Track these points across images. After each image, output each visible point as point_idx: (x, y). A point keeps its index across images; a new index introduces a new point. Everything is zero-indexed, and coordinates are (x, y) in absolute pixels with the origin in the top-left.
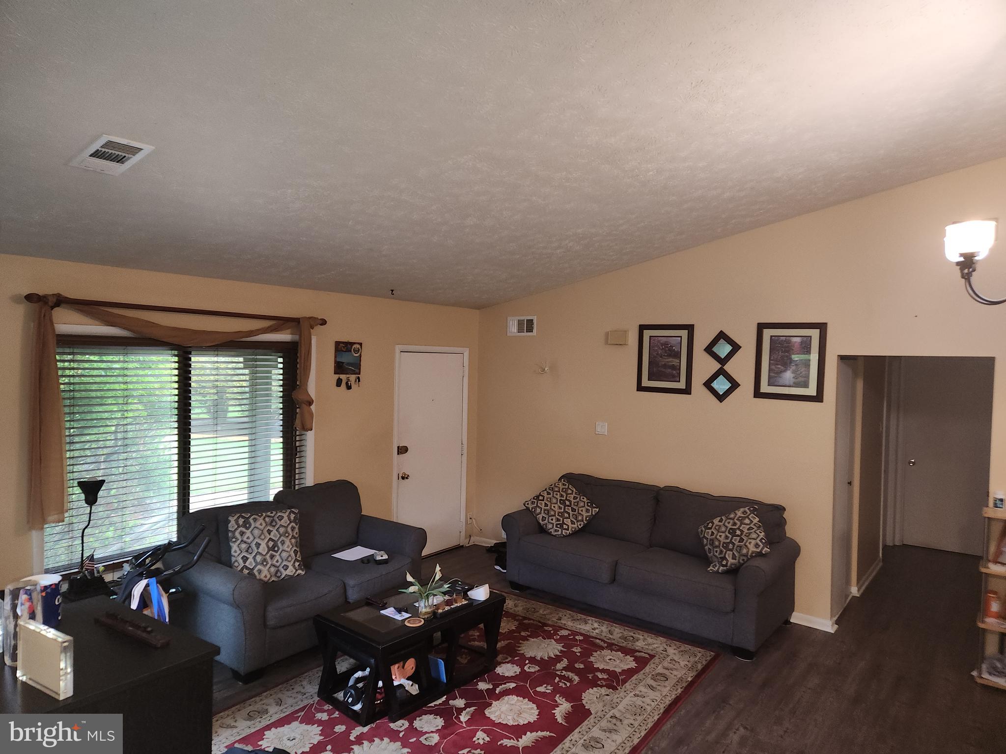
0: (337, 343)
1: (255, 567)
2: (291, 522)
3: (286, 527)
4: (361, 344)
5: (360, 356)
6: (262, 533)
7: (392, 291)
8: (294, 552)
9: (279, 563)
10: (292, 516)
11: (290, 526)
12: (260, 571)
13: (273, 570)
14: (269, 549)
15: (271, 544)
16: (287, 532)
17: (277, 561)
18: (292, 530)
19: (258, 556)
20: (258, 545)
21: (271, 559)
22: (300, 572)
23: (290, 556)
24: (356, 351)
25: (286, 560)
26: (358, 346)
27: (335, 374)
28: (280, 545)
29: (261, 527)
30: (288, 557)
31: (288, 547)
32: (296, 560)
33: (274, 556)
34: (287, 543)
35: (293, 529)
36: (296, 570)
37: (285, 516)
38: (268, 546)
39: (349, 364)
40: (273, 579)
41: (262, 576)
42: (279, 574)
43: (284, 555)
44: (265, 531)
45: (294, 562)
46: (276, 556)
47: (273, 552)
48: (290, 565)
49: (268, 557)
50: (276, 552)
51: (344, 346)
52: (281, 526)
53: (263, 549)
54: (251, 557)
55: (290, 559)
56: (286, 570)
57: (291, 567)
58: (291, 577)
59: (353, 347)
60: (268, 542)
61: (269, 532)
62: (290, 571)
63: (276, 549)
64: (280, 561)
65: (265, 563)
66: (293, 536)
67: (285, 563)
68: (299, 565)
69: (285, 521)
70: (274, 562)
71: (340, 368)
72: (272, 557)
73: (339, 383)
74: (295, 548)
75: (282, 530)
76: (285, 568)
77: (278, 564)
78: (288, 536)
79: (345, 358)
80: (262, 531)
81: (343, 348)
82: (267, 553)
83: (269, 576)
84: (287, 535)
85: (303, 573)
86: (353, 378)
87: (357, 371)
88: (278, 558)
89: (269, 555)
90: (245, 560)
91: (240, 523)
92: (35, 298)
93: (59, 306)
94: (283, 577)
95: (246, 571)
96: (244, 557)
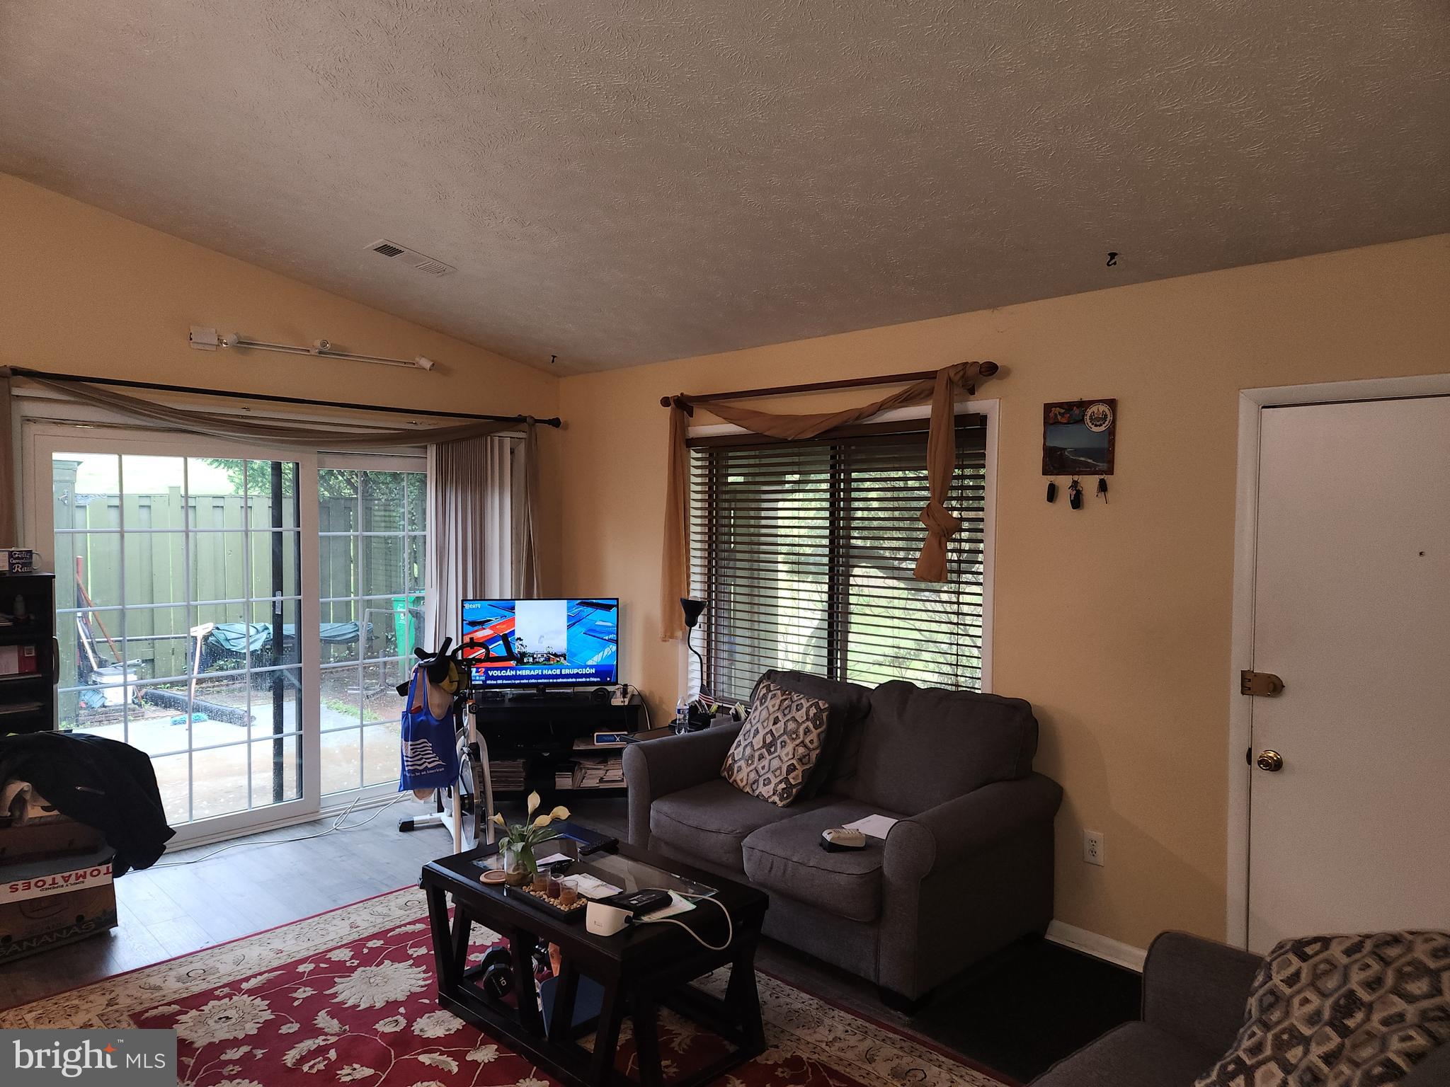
0: (1048, 408)
1: (739, 760)
2: (807, 719)
3: (799, 724)
4: (1112, 403)
5: (1112, 432)
6: (768, 718)
7: (1113, 255)
8: (788, 766)
9: (765, 771)
10: (813, 711)
11: (804, 726)
12: (740, 769)
13: (753, 776)
14: (765, 745)
15: (769, 739)
16: (796, 732)
17: (763, 768)
18: (805, 734)
19: (749, 747)
20: (757, 732)
21: (759, 760)
22: (776, 798)
23: (780, 768)
24: (1098, 419)
25: (772, 772)
26: (1103, 408)
27: (1043, 474)
28: (779, 745)
30: (777, 769)
31: (786, 753)
32: (786, 780)
33: (763, 757)
34: (789, 748)
35: (807, 731)
36: (774, 794)
37: (806, 705)
38: (764, 741)
39: (1077, 451)
40: (748, 789)
41: (738, 779)
42: (755, 787)
43: (776, 763)
44: (772, 718)
45: (781, 782)
46: (766, 759)
47: (765, 752)
48: (774, 781)
49: (757, 754)
50: (770, 753)
51: (1063, 411)
52: (794, 719)
53: (758, 742)
54: (743, 744)
55: (778, 773)
56: (764, 785)
57: (772, 786)
58: (766, 800)
59: (1089, 412)
60: (767, 733)
61: (776, 721)
62: (766, 791)
63: (772, 750)
64: (766, 768)
66: (803, 742)
67: (770, 775)
68: (783, 789)
69: (800, 716)
70: (760, 767)
71: (1055, 461)
72: (761, 757)
73: (1052, 494)
74: (794, 761)
75: (791, 726)
76: (766, 782)
77: (762, 772)
78: (793, 739)
79: (1068, 440)
80: (770, 715)
81: (1059, 417)
82: (758, 749)
83: (745, 782)
84: (794, 736)
85: (780, 804)
86: (1089, 483)
87: (1102, 466)
88: (765, 762)
89: (759, 752)
90: (739, 745)
91: (761, 694)
92: (665, 402)
93: (692, 407)
94: (757, 792)
95: (730, 761)
96: (740, 741)
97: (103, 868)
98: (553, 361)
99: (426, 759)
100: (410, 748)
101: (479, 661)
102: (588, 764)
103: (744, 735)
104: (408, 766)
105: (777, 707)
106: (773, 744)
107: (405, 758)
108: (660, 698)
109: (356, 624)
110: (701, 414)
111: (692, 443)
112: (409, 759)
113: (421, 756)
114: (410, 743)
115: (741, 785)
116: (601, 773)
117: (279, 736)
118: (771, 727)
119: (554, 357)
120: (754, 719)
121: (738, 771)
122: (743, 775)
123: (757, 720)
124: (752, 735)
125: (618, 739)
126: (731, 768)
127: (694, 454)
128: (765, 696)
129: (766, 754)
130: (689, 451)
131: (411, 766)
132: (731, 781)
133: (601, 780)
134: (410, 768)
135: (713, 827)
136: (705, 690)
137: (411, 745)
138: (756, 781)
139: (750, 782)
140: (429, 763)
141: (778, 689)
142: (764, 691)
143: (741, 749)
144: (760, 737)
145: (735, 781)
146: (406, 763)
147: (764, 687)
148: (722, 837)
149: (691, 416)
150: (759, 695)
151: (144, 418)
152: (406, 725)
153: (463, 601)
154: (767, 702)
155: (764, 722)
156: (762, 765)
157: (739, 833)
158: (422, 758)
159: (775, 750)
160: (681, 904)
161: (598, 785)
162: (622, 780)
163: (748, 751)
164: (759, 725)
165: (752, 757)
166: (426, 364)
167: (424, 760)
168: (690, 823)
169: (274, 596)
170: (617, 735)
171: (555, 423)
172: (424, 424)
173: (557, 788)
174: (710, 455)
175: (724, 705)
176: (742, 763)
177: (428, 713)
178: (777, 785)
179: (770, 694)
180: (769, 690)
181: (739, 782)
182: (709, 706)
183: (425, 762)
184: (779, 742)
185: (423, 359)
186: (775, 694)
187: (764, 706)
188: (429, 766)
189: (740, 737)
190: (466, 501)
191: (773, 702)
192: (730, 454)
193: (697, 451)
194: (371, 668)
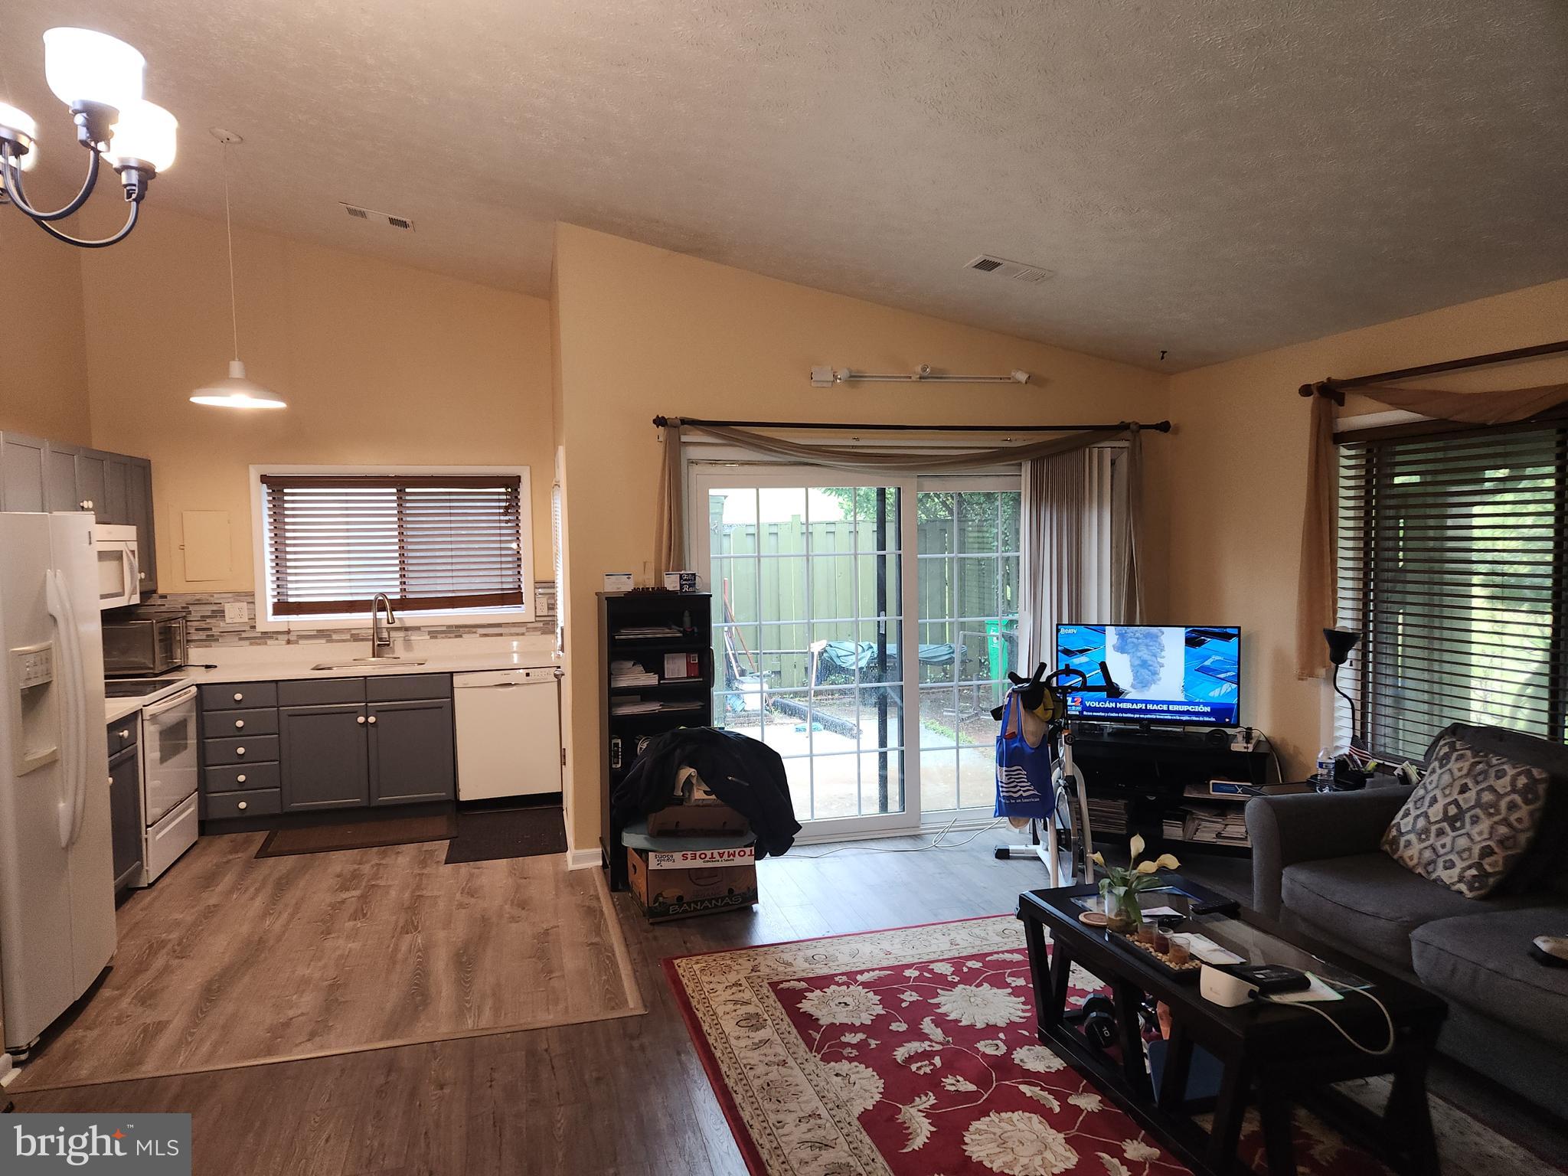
1: (1408, 832)
2: (1513, 791)
3: (1500, 796)
6: (1451, 785)
8: (1483, 848)
9: (1445, 850)
10: (1522, 780)
11: (1508, 799)
12: (1408, 844)
13: (1428, 855)
14: (1446, 818)
15: (1453, 811)
16: (1495, 806)
17: (1443, 846)
18: (1510, 809)
19: (1422, 819)
20: (1434, 800)
21: (1437, 836)
22: (1463, 887)
23: (1469, 849)
25: (1457, 853)
28: (1468, 820)
29: (1457, 774)
30: (1464, 850)
31: (1480, 832)
33: (1443, 833)
34: (1484, 825)
35: (1513, 806)
36: (1460, 881)
37: (1511, 772)
38: (1445, 812)
40: (1420, 870)
42: (1430, 868)
43: (1463, 842)
44: (1457, 785)
45: (1470, 867)
46: (1448, 835)
47: (1447, 826)
48: (1460, 865)
49: (1434, 828)
50: (1454, 829)
52: (1492, 789)
53: (1436, 813)
54: (1414, 813)
55: (1465, 855)
56: (1446, 868)
57: (1456, 871)
58: (1447, 887)
60: (1450, 804)
61: (1464, 789)
62: (1448, 876)
63: (1458, 824)
64: (1448, 848)
65: (1423, 836)
66: (1505, 819)
67: (1454, 857)
68: (1474, 876)
69: (1502, 786)
70: (1438, 844)
72: (1441, 833)
74: (1491, 843)
75: (1488, 797)
76: (1447, 865)
77: (1442, 851)
78: (1490, 814)
80: (1454, 780)
82: (1437, 822)
83: (1415, 861)
84: (1492, 811)
85: (1469, 895)
88: (1447, 840)
89: (1438, 826)
90: (1407, 814)
91: (1441, 753)
92: (1306, 391)
93: (1344, 394)
94: (1434, 876)
95: (1394, 832)
96: (1408, 809)
97: (747, 850)
98: (1162, 358)
99: (1021, 787)
100: (1004, 773)
101: (1074, 689)
102: (1202, 815)
103: (1416, 802)
104: (1003, 792)
105: (1465, 771)
106: (1459, 816)
107: (1000, 784)
108: (1295, 747)
109: (950, 647)
110: (1353, 400)
111: (1341, 438)
112: (1004, 785)
113: (1015, 784)
114: (1004, 769)
115: (1411, 864)
116: (1219, 827)
117: (883, 750)
118: (1455, 796)
119: (1164, 352)
120: (1430, 783)
121: (1406, 847)
122: (1413, 851)
123: (1434, 785)
124: (1427, 803)
125: (1240, 791)
126: (1395, 842)
127: (1344, 452)
128: (1447, 757)
129: (1448, 829)
130: (1338, 449)
131: (1007, 792)
132: (1395, 857)
133: (1219, 835)
134: (1005, 794)
135: (1370, 909)
136: (1358, 742)
137: (1006, 771)
138: (1434, 862)
139: (1424, 861)
140: (1024, 791)
141: (1467, 749)
142: (1446, 749)
143: (1410, 819)
144: (1439, 807)
145: (1401, 857)
146: (1001, 789)
147: (1445, 745)
148: (1382, 923)
149: (1341, 403)
150: (1438, 754)
151: (774, 454)
152: (1001, 750)
153: (1057, 625)
154: (1451, 764)
155: (1445, 788)
156: (1442, 842)
157: (1407, 921)
158: (1016, 786)
159: (1463, 827)
160: (1321, 990)
161: (1214, 840)
162: (1245, 839)
163: (1421, 823)
164: (1438, 793)
165: (1426, 831)
166: (1022, 377)
167: (1018, 788)
168: (1336, 899)
169: (879, 616)
170: (1240, 786)
171: (1164, 427)
172: (1018, 440)
173: (1164, 837)
174: (1369, 451)
175: (1386, 763)
176: (1412, 837)
177: (1022, 739)
178: (1464, 870)
179: (1455, 755)
180: (1453, 749)
181: (1408, 860)
182: (1364, 763)
183: (1020, 790)
184: (1468, 816)
185: (1020, 372)
186: (1462, 755)
187: (1447, 768)
188: (1025, 794)
189: (1410, 805)
190: (1062, 517)
191: (1459, 764)
192: (1399, 448)
193: (1349, 448)
194: (965, 691)
